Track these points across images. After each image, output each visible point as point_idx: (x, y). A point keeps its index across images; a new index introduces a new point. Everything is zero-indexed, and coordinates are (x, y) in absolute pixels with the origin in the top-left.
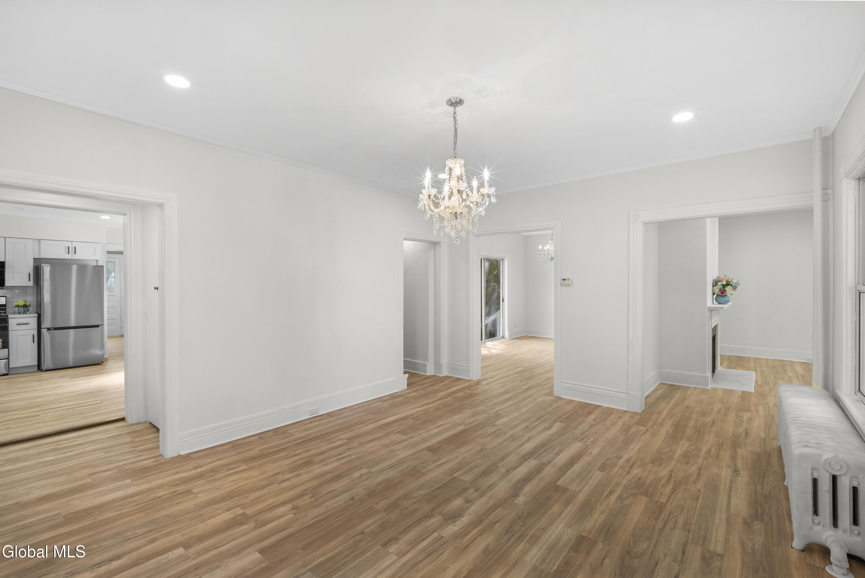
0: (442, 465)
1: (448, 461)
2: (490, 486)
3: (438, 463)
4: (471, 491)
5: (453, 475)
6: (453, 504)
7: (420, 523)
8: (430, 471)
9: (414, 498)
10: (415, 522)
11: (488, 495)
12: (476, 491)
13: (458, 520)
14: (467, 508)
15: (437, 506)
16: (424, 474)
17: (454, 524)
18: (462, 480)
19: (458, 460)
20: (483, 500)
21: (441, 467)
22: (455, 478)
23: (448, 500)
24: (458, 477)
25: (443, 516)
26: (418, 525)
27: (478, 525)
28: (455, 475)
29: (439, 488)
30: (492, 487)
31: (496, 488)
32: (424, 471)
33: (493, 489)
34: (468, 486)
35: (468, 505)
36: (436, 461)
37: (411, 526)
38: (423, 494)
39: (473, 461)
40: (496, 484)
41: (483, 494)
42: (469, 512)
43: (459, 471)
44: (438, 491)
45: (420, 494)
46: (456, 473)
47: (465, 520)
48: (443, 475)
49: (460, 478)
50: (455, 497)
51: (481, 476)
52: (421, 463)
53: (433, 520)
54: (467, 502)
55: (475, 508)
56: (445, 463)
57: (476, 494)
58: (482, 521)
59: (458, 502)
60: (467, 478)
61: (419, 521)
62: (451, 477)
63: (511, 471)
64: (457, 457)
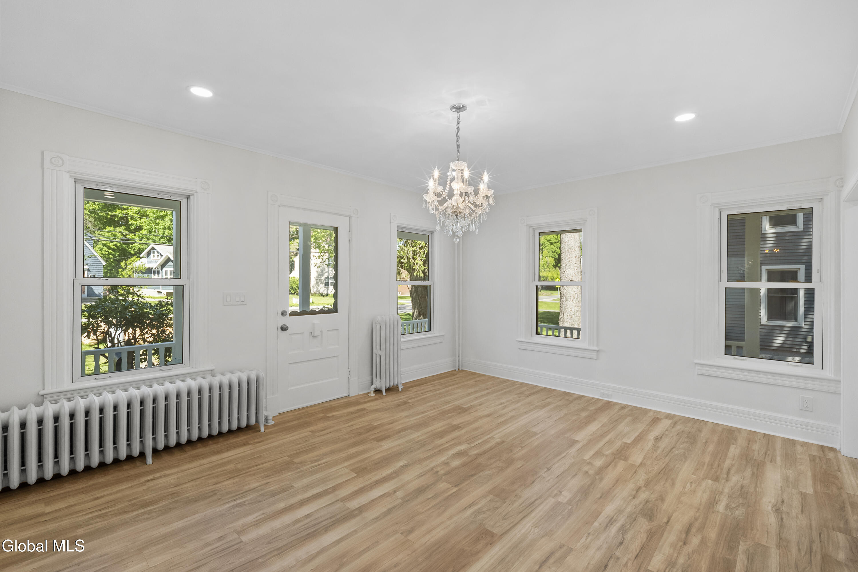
0: (470, 505)
1: (463, 510)
2: (422, 476)
3: (476, 508)
4: (442, 472)
5: (458, 490)
6: (460, 462)
7: (485, 451)
8: (484, 496)
9: (494, 468)
10: (488, 451)
11: (428, 468)
12: (438, 472)
13: (456, 452)
14: (448, 459)
15: (473, 461)
16: (490, 492)
17: (460, 450)
18: (449, 483)
19: (447, 514)
20: (432, 465)
21: (472, 502)
22: (456, 486)
23: (464, 465)
24: (452, 487)
25: (468, 454)
26: (486, 450)
27: (444, 448)
28: (456, 489)
29: (472, 475)
30: (421, 475)
31: (418, 474)
32: (491, 496)
33: (421, 473)
34: (444, 477)
35: (447, 461)
36: (478, 512)
37: (490, 450)
38: (486, 471)
39: (429, 509)
40: (416, 478)
41: (432, 469)
42: (448, 457)
43: (451, 495)
44: (473, 473)
45: (489, 471)
46: (454, 493)
47: (452, 452)
48: (468, 490)
49: (451, 486)
50: (457, 468)
51: (428, 487)
52: (497, 508)
53: (475, 452)
54: (448, 463)
55: (443, 458)
56: (466, 508)
57: (438, 469)
58: (440, 451)
59: (456, 463)
60: (443, 486)
61: (485, 452)
62: (460, 487)
63: (390, 492)
64: (451, 517)
